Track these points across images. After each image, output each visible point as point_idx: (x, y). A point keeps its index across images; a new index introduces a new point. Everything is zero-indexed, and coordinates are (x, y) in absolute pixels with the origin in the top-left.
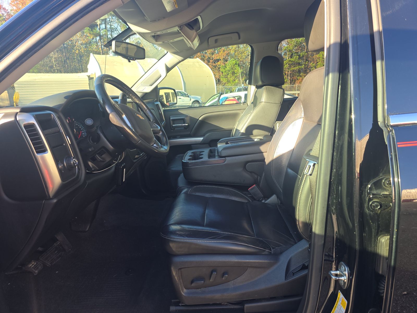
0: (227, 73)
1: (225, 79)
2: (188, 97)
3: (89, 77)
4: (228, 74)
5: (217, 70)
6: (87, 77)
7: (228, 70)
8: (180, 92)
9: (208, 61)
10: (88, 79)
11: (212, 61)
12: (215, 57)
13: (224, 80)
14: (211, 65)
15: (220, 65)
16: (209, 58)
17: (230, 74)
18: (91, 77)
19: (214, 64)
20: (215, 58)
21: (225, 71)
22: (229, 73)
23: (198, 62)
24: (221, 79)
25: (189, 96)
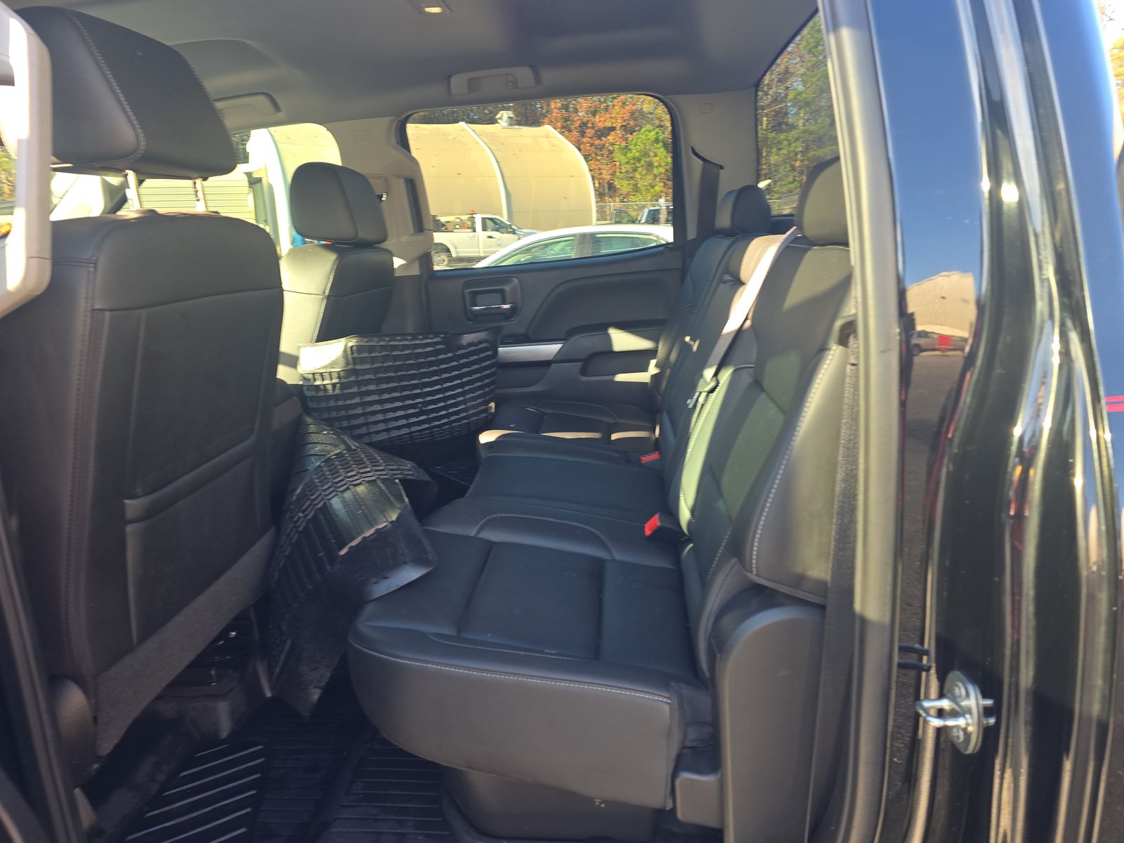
0: (633, 166)
1: (627, 182)
2: (514, 232)
3: (249, 175)
4: (635, 170)
5: (605, 156)
6: (245, 178)
7: (634, 158)
8: (491, 219)
9: (579, 133)
10: (246, 183)
11: (593, 131)
12: (601, 121)
13: (623, 186)
14: (588, 145)
15: (613, 144)
16: (584, 125)
17: (640, 169)
18: (255, 176)
19: (597, 142)
20: (601, 125)
21: (626, 160)
22: (638, 165)
23: (547, 137)
24: (617, 183)
25: (514, 230)
